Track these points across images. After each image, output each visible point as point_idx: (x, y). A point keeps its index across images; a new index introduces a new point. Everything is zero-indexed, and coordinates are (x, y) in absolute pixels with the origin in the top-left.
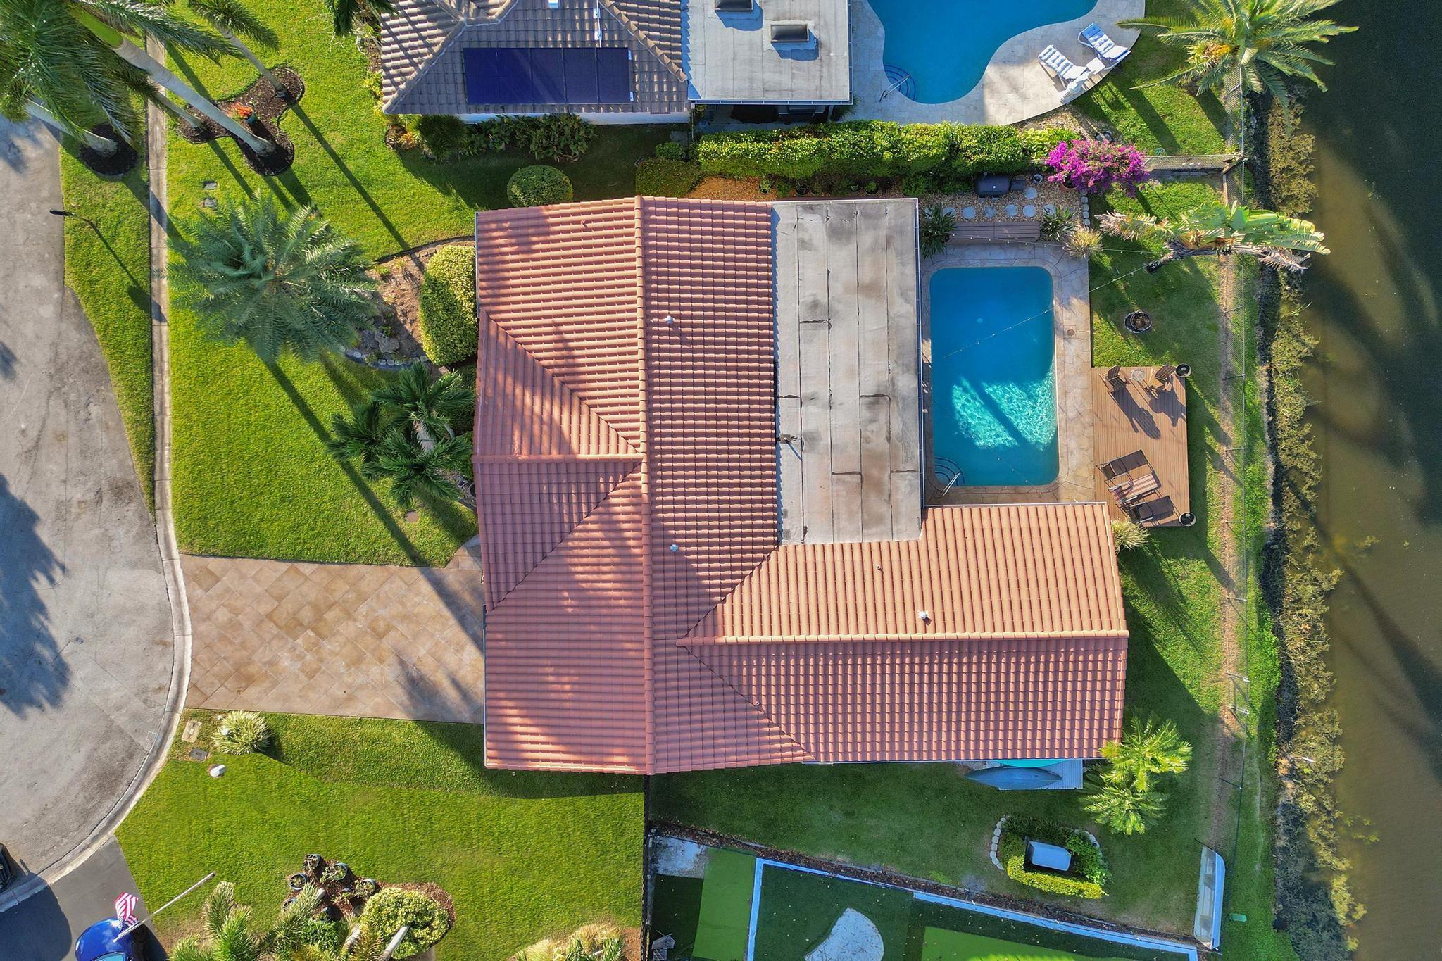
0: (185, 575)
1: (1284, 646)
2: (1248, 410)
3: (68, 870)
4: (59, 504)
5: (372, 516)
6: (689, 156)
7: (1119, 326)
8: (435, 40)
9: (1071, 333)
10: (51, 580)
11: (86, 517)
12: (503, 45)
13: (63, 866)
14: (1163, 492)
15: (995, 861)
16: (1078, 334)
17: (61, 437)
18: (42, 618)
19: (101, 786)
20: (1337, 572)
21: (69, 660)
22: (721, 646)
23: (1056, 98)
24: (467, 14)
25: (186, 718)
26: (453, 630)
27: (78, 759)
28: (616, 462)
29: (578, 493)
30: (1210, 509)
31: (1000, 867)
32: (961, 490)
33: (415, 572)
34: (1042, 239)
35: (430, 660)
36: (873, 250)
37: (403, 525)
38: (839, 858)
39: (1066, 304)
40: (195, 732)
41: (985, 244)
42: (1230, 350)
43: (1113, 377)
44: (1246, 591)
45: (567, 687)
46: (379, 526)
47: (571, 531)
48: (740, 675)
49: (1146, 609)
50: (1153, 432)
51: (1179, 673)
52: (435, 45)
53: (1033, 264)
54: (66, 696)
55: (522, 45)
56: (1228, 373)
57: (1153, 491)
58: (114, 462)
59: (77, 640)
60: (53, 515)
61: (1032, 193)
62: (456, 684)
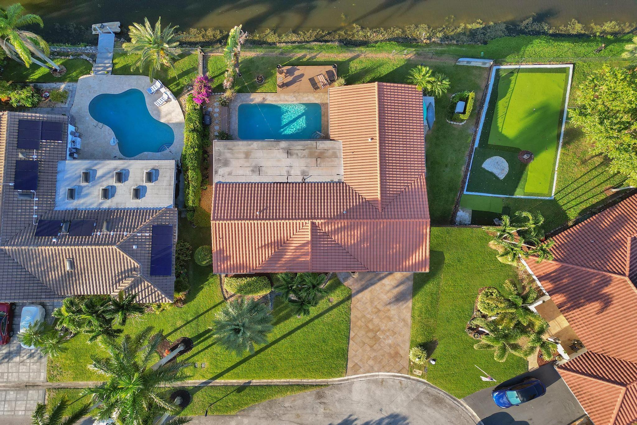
0: (354, 375)
1: (382, 41)
2: (294, 49)
3: (475, 414)
4: (325, 417)
5: (330, 313)
6: (194, 210)
7: (261, 85)
8: (146, 285)
9: (264, 99)
10: (356, 420)
11: (331, 408)
12: (150, 264)
13: (473, 416)
14: (324, 73)
15: (463, 123)
16: (264, 96)
17: (298, 416)
18: (372, 422)
19: (441, 403)
20: (354, 25)
21: (389, 413)
22: (382, 199)
23: (174, 102)
24: (137, 274)
25: (412, 374)
26: (377, 287)
27: (430, 411)
28: (312, 229)
29: (324, 241)
30: (330, 60)
31: (465, 122)
32: (323, 131)
33: (354, 299)
34: (228, 106)
35: (388, 294)
36: (232, 154)
37: (335, 302)
38: (463, 169)
39: (252, 100)
40: (418, 371)
41: (229, 123)
42: (271, 54)
43: (280, 87)
44: (361, 51)
45: (398, 245)
46: (335, 310)
47: (338, 244)
48: (393, 194)
49: (368, 78)
50: (302, 76)
51: (392, 70)
52: (148, 285)
53: (237, 109)
54: (404, 414)
55: (150, 258)
56: (280, 54)
57: (324, 76)
58: (308, 398)
59: (381, 410)
60: (330, 419)
61: (210, 109)
62: (397, 286)
